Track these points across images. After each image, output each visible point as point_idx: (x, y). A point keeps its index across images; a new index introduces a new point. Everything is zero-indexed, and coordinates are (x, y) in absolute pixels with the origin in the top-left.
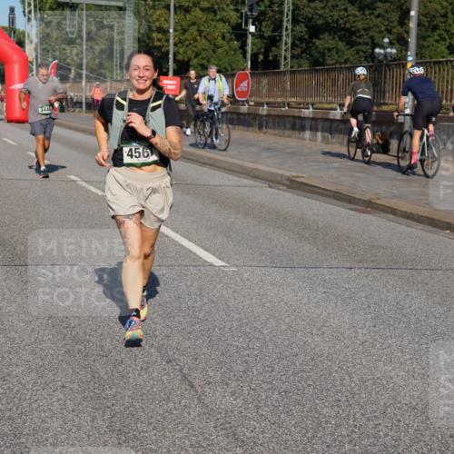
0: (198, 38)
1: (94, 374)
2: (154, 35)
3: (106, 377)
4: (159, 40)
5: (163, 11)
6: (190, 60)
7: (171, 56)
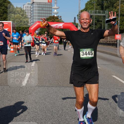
3: (102, 120)
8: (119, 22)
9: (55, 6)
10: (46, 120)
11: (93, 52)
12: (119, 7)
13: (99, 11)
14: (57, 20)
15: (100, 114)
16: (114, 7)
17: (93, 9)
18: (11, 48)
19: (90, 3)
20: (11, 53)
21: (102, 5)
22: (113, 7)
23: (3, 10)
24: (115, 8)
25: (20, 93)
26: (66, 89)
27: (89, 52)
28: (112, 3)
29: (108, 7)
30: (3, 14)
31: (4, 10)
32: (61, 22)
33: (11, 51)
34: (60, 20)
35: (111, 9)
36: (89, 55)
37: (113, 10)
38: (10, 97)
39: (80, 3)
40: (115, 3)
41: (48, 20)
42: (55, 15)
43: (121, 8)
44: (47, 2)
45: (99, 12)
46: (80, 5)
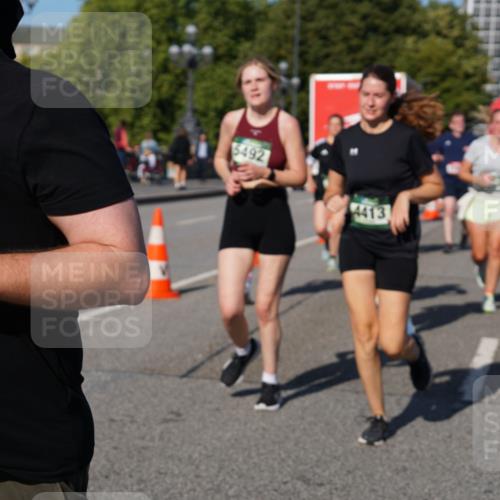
23: (365, 17)
25: (450, 437)
30: (364, 38)
31: (369, 20)
38: (402, 452)
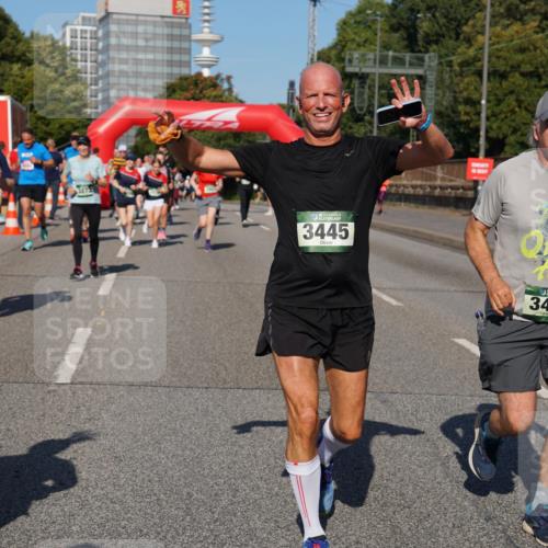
0: (517, 109)
1: (394, 528)
2: (461, 108)
3: (409, 534)
4: (467, 114)
5: (473, 78)
6: (505, 137)
7: (482, 133)
8: (483, 102)
9: (206, 30)
10: (163, 534)
11: (351, 227)
12: (484, 40)
13: (396, 54)
14: (214, 93)
15: (399, 505)
16: (462, 37)
17: (373, 47)
18: (8, 215)
19: (358, 19)
20: (9, 237)
21: (412, 31)
22: (457, 38)
24: (469, 41)
25: (43, 415)
26: (249, 400)
27: (333, 227)
28: (455, 19)
29: (435, 38)
32: (231, 101)
33: (7, 231)
34: (227, 93)
35: (448, 48)
36: (334, 238)
37: (459, 50)
39: (314, 20)
40: (467, 20)
41: (174, 91)
42: (206, 73)
43: (493, 44)
44: (170, 13)
45: (399, 61)
46: (316, 28)
